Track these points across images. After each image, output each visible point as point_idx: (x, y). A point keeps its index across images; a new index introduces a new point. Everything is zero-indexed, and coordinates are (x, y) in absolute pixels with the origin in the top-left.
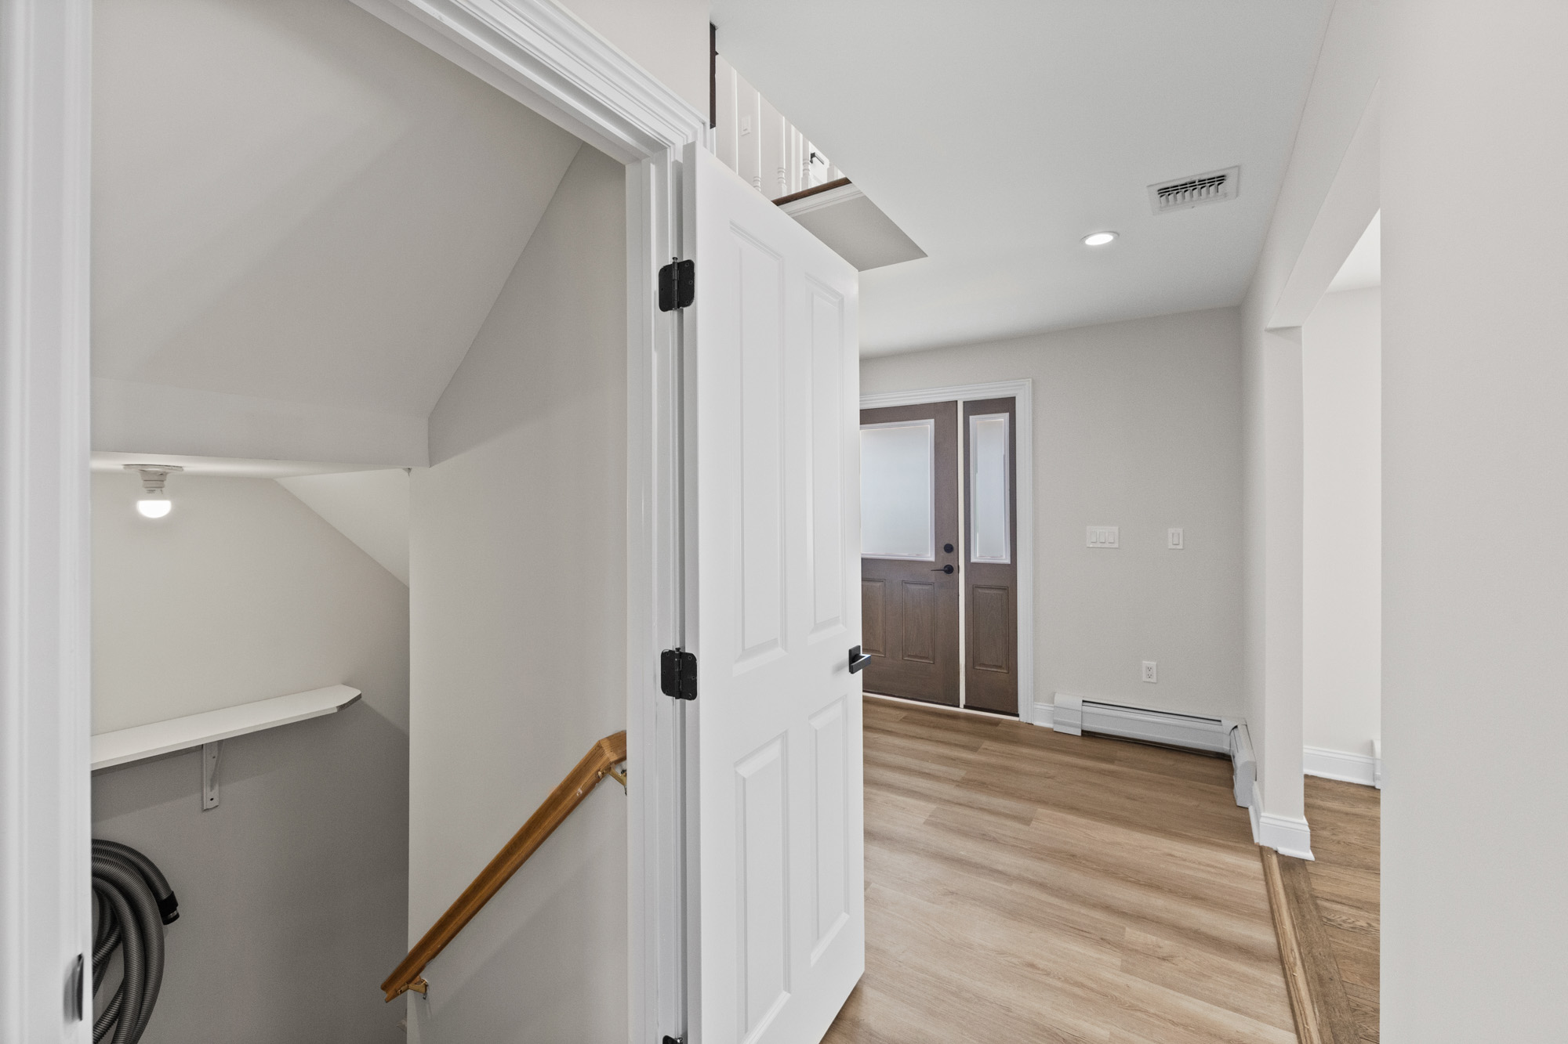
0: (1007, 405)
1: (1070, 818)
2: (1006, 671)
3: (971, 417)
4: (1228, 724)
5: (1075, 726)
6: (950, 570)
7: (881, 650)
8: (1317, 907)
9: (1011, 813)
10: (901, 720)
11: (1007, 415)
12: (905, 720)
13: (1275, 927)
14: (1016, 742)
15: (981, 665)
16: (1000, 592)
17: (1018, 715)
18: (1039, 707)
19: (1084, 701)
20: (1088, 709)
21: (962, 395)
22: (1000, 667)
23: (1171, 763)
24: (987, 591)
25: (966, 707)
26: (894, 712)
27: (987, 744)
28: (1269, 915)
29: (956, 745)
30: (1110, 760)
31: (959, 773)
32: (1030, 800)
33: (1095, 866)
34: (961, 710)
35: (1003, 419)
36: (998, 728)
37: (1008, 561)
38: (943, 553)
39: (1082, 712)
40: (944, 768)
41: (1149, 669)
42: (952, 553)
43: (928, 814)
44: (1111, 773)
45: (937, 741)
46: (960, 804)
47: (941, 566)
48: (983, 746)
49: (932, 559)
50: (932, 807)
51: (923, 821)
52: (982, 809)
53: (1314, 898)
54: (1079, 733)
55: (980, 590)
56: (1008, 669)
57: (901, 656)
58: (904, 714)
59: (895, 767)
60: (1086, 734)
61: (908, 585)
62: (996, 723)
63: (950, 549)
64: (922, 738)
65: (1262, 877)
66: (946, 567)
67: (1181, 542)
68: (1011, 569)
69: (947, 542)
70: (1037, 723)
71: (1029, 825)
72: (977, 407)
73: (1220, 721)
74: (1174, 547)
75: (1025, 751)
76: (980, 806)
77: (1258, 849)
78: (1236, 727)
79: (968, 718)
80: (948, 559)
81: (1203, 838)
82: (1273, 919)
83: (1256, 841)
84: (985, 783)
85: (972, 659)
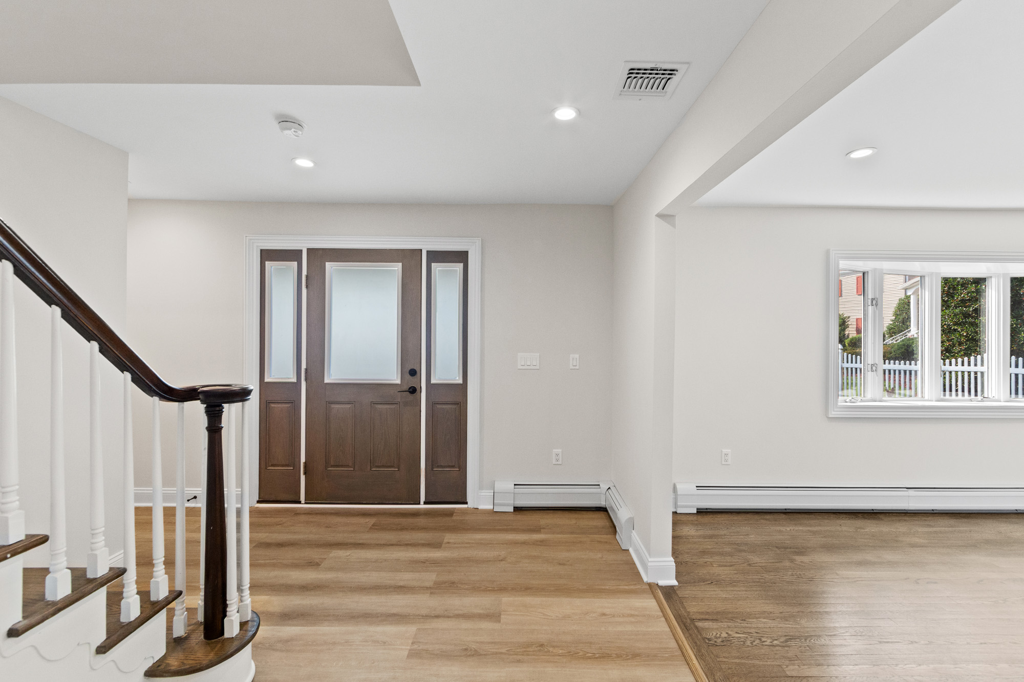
0: (461, 257)
1: (529, 600)
2: (458, 469)
3: (433, 264)
4: (604, 487)
5: (508, 505)
6: (413, 390)
7: (350, 465)
8: (696, 627)
9: (481, 612)
10: (371, 528)
11: (461, 265)
12: (375, 528)
13: (688, 664)
14: (469, 529)
15: (438, 467)
16: (454, 406)
17: (466, 503)
18: (482, 494)
19: (515, 485)
20: (520, 490)
21: (427, 245)
22: (453, 467)
23: (574, 522)
24: (444, 406)
25: (425, 503)
26: (362, 520)
27: (449, 537)
28: (680, 653)
29: (423, 545)
30: (537, 530)
31: (429, 578)
32: (493, 590)
33: (561, 652)
34: (422, 506)
35: (459, 267)
36: (454, 518)
37: (461, 381)
38: (408, 376)
39: (514, 493)
40: (416, 575)
41: (557, 455)
42: (415, 376)
43: (410, 642)
44: (542, 543)
45: (407, 545)
46: (437, 617)
47: (406, 387)
48: (446, 541)
49: (398, 382)
50: (412, 629)
51: (406, 653)
52: (458, 616)
53: (692, 620)
54: (512, 510)
55: (439, 406)
56: (459, 467)
57: (369, 468)
58: (371, 521)
59: (370, 588)
60: (517, 509)
61: (375, 405)
62: (450, 513)
63: (413, 373)
64: (392, 545)
65: (661, 614)
66: (410, 388)
67: (578, 364)
68: (462, 388)
69: (412, 367)
70: (481, 507)
71: (499, 621)
72: (437, 256)
73: (599, 485)
74: (574, 367)
75: (478, 536)
76: (456, 612)
77: (648, 587)
78: (609, 488)
79: (427, 513)
80: (412, 381)
81: (615, 588)
82: (684, 656)
83: (645, 579)
84: (453, 583)
85: (431, 464)
